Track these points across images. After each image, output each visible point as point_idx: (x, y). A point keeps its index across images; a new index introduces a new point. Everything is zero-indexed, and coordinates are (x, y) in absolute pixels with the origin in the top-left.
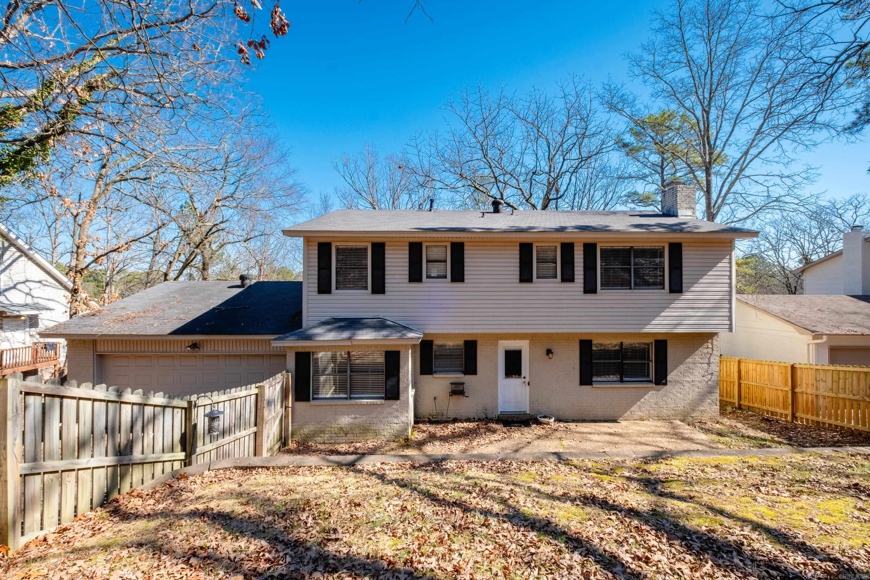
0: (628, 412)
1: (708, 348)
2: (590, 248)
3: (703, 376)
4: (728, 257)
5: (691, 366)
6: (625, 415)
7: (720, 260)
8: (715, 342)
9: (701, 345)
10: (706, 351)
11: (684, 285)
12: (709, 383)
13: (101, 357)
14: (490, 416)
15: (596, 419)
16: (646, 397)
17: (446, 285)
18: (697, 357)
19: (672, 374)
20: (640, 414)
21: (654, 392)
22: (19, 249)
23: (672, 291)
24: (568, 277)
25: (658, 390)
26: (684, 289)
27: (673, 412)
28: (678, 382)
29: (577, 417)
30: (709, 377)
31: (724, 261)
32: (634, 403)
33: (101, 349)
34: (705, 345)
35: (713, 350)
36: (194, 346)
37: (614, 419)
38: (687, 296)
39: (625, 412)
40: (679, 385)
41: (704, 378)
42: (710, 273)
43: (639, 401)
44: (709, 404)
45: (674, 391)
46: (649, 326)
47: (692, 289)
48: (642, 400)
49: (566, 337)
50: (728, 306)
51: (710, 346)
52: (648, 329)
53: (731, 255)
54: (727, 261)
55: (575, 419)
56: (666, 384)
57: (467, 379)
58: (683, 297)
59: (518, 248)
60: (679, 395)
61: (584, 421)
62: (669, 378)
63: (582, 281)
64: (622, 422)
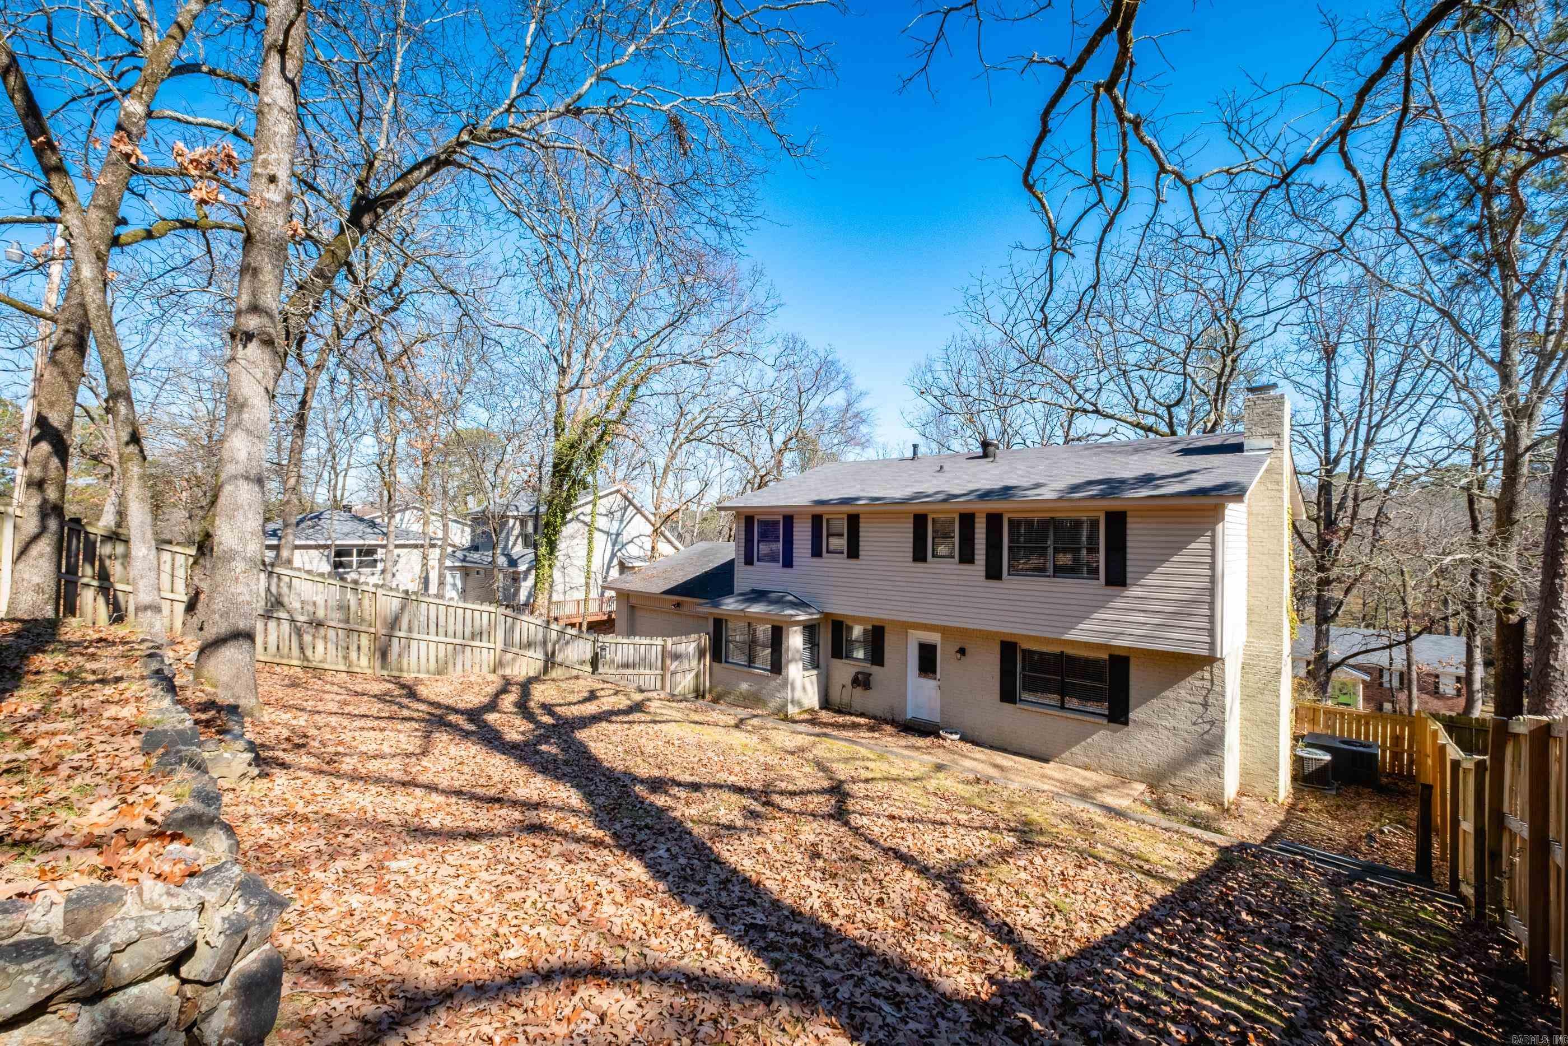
0: (1068, 753)
1: (1203, 679)
2: (994, 520)
3: (1194, 724)
4: (1209, 533)
5: (1172, 703)
6: (1062, 756)
7: (1194, 537)
8: (1216, 671)
9: (1190, 672)
10: (1199, 683)
11: (1129, 575)
12: (1206, 737)
13: (633, 608)
14: (897, 719)
15: (1022, 752)
16: (1095, 737)
17: (842, 560)
18: (1182, 691)
19: (1138, 710)
20: (1085, 759)
22: (635, 507)
23: (1109, 583)
24: (967, 557)
25: (1115, 731)
26: (1128, 581)
27: (1138, 770)
28: (1148, 725)
29: (997, 743)
30: (1207, 727)
31: (1202, 539)
32: (1077, 743)
33: (633, 601)
34: (1199, 674)
35: (1212, 684)
36: (678, 605)
37: (1046, 757)
38: (1134, 591)
39: (1062, 752)
40: (1152, 731)
41: (1196, 728)
42: (1175, 558)
43: (1084, 740)
44: (1206, 771)
45: (1142, 738)
46: (1073, 631)
47: (1143, 582)
48: (1089, 740)
49: (986, 636)
50: (1207, 612)
51: (1207, 675)
52: (1071, 635)
53: (1214, 530)
54: (1208, 539)
55: (994, 745)
56: (1126, 723)
57: (875, 669)
58: (1127, 593)
59: (912, 520)
60: (1149, 746)
61: (1004, 750)
62: (1132, 715)
63: (984, 563)
64: (1052, 764)
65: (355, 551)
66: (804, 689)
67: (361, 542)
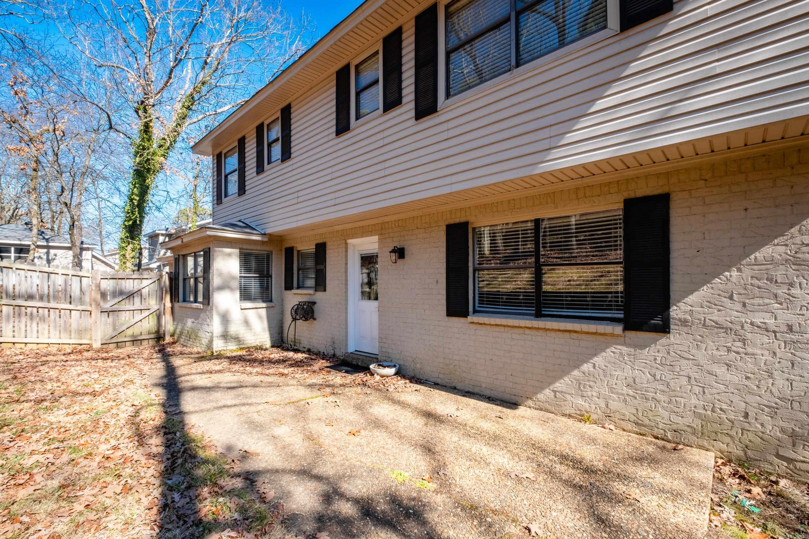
0: (547, 391)
6: (540, 396)
14: (338, 353)
15: (476, 390)
16: (598, 360)
17: (278, 167)
19: (691, 299)
20: (580, 401)
21: (625, 349)
23: (629, 22)
25: (642, 347)
27: (697, 423)
29: (442, 379)
32: (564, 372)
37: (514, 399)
39: (541, 389)
40: (723, 339)
43: (577, 366)
45: (699, 355)
48: (586, 367)
49: (427, 223)
55: (439, 381)
56: (664, 330)
57: (319, 296)
58: (676, 22)
59: (335, 81)
60: (720, 370)
61: (453, 389)
62: (676, 311)
63: (413, 96)
64: (521, 410)
65: (13, 249)
66: (246, 323)
67: (18, 242)
